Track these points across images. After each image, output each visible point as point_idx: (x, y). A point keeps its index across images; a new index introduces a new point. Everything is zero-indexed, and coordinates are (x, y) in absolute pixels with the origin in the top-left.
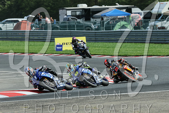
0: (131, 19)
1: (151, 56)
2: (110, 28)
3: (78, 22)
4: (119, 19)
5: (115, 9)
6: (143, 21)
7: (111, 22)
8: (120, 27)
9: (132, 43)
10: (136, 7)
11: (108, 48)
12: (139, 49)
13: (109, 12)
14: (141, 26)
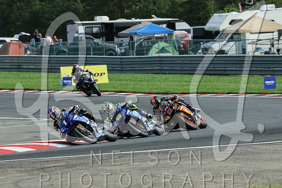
0: (174, 38)
1: (205, 93)
2: (143, 52)
3: (95, 44)
4: (157, 38)
5: (151, 23)
6: (192, 42)
7: (145, 44)
8: (157, 50)
9: (175, 75)
10: (182, 20)
11: (140, 81)
12: (186, 83)
13: (141, 28)
14: (189, 49)
